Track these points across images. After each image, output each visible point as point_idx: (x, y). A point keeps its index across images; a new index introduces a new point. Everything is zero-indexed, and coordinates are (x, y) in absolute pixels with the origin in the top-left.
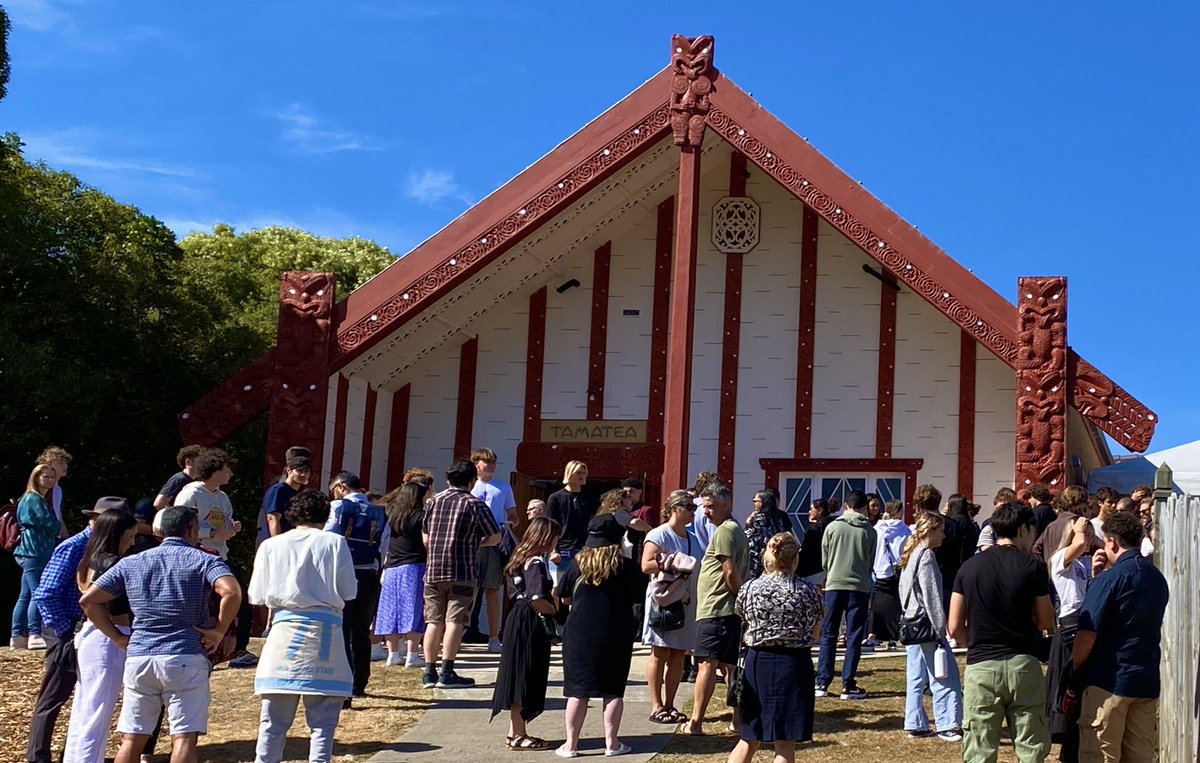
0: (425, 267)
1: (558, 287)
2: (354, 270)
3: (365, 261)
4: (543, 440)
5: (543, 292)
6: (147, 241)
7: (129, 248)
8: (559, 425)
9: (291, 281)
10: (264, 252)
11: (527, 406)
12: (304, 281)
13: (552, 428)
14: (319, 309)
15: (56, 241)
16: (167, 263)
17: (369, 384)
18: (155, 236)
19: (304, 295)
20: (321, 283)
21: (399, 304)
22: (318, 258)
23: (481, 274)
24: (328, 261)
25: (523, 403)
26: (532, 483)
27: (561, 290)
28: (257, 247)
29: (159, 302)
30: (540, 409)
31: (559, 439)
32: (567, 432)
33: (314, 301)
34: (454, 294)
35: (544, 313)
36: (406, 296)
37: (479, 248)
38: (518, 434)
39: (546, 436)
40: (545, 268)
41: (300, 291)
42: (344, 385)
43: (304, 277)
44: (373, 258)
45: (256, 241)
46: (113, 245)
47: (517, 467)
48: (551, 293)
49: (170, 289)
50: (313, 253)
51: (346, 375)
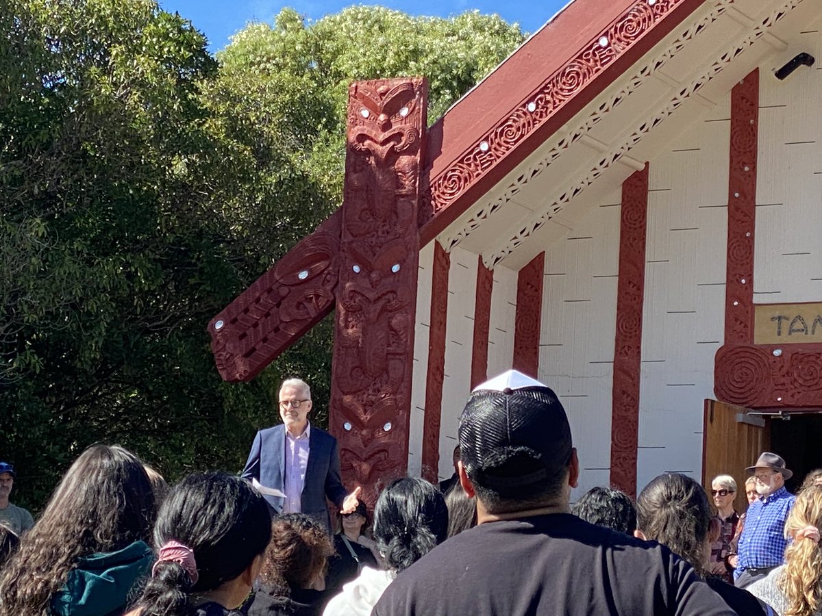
0: (561, 55)
1: (778, 69)
2: (471, 69)
3: (488, 52)
4: (758, 341)
5: (753, 78)
6: (169, 51)
7: (143, 65)
8: (783, 314)
9: (363, 97)
10: (337, 52)
11: (729, 282)
12: (382, 94)
13: (773, 319)
14: (404, 139)
15: (49, 64)
16: (198, 84)
17: (480, 258)
18: (179, 43)
19: (382, 117)
20: (405, 96)
21: (522, 121)
22: (416, 54)
23: (648, 60)
24: (431, 57)
25: (722, 276)
26: (740, 417)
27: (782, 74)
28: (329, 45)
29: (183, 145)
30: (752, 286)
31: (786, 339)
32: (798, 325)
33: (396, 127)
34: (606, 96)
35: (756, 118)
36: (532, 107)
37: (645, 14)
38: (715, 333)
39: (764, 334)
40: (754, 37)
41: (375, 110)
42: (442, 261)
43: (382, 89)
44: (498, 45)
45: (329, 35)
46: (123, 63)
47: (716, 390)
48: (767, 79)
49: (200, 125)
50: (411, 47)
51: (445, 245)
